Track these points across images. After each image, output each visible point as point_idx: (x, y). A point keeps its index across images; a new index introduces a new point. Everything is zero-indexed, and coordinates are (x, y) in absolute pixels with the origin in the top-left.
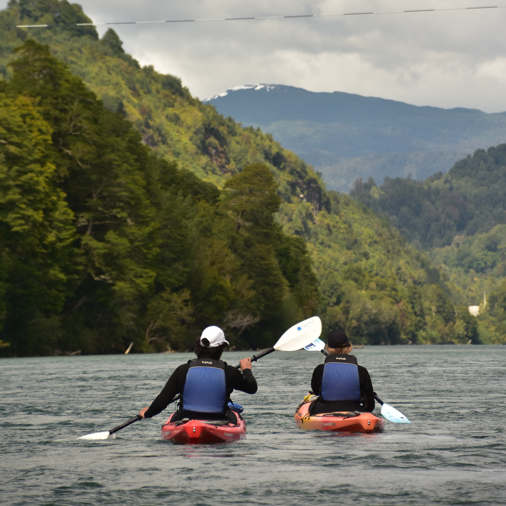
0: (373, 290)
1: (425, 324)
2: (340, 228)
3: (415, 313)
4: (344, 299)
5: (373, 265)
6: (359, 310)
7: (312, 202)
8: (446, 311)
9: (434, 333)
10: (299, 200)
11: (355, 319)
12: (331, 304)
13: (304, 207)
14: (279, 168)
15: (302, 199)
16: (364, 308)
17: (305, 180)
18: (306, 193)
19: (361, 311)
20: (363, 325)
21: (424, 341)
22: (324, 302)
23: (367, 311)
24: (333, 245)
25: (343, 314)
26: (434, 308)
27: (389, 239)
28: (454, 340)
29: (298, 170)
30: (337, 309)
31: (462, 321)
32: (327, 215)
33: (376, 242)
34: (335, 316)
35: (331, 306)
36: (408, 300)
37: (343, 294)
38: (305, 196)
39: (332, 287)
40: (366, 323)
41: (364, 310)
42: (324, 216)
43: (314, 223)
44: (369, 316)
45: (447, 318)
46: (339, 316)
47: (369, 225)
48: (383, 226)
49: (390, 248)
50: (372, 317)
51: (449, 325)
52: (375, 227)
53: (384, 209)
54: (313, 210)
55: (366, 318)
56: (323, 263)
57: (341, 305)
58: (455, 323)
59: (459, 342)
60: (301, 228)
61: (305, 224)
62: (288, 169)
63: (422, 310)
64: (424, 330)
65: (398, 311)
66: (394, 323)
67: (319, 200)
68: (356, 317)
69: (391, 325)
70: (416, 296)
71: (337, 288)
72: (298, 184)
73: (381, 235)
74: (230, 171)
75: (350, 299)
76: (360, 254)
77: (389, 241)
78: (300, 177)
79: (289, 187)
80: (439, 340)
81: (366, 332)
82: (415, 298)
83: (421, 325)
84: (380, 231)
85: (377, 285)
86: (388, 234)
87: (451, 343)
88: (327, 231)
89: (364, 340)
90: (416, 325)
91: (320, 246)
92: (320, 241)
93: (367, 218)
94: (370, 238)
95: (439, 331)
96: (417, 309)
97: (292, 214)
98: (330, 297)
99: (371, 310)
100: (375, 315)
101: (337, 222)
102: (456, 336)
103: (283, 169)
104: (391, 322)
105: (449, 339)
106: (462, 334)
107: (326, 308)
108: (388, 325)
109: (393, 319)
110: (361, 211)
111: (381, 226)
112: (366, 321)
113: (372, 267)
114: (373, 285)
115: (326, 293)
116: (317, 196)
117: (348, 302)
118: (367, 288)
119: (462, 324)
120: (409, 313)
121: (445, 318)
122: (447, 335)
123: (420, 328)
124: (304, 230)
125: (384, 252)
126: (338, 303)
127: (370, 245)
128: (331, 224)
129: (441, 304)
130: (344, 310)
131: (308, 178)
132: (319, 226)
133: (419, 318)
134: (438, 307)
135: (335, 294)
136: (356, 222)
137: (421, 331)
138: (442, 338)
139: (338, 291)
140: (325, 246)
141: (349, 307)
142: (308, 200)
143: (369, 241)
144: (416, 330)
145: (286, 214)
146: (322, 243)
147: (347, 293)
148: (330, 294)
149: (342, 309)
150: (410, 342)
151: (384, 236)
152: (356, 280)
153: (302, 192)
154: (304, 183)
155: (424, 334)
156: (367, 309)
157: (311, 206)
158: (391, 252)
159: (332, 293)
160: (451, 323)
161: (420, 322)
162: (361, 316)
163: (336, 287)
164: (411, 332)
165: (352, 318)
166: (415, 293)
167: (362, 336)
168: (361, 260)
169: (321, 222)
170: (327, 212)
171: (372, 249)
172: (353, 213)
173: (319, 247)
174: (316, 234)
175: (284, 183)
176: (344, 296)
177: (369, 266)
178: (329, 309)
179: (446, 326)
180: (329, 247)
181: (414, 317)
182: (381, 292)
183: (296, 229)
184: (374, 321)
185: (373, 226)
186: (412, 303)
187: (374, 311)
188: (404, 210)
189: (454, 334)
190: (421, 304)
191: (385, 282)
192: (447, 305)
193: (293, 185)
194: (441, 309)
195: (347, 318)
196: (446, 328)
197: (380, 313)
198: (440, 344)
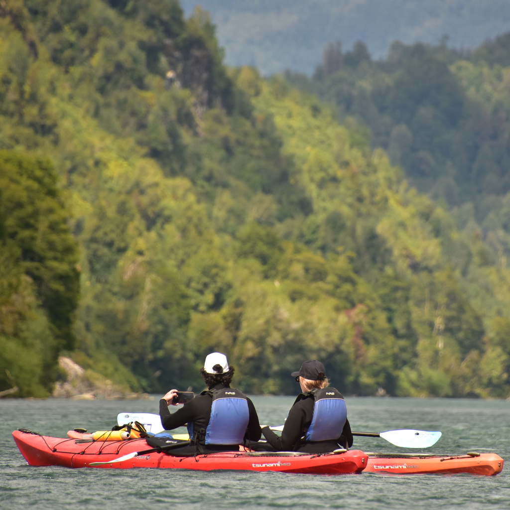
0: (296, 279)
1: (416, 355)
2: (252, 146)
3: (395, 332)
4: (231, 296)
5: (318, 227)
6: (261, 321)
7: (192, 89)
8: (465, 326)
9: (436, 375)
10: (164, 83)
11: (253, 340)
12: (202, 308)
13: (174, 98)
14: (122, 12)
15: (171, 81)
16: (274, 317)
17: (179, 40)
18: (180, 68)
19: (267, 322)
20: (269, 353)
21: (412, 391)
22: (184, 303)
23: (280, 325)
24: (233, 181)
25: (227, 329)
26: (439, 322)
27: (365, 174)
28: (478, 391)
29: (165, 17)
30: (216, 317)
31: (499, 350)
32: (225, 119)
33: (335, 180)
34: (209, 334)
35: (202, 312)
36: (379, 302)
37: (229, 286)
38: (178, 76)
39: (205, 272)
40: (276, 350)
41: (273, 321)
42: (217, 120)
43: (196, 134)
44: (284, 336)
45: (467, 343)
46: (216, 334)
47: (322, 142)
48: (352, 146)
49: (365, 192)
50: (291, 337)
51: (468, 358)
52: (336, 146)
53: (382, 109)
54: (195, 105)
55: (275, 338)
56: (195, 220)
57: (224, 310)
58: (482, 352)
59: (491, 394)
60: (164, 144)
61: (173, 135)
62: (142, 15)
63: (408, 326)
64: (413, 366)
65: (349, 327)
66: (338, 350)
67: (209, 85)
68: (256, 337)
69: (331, 355)
70: (399, 294)
71: (217, 275)
72: (163, 48)
73: (346, 164)
74: (11, 13)
75: (244, 299)
76: (292, 203)
77: (362, 179)
78: (169, 33)
79: (142, 56)
80: (447, 390)
81: (276, 368)
82: (395, 300)
83: (405, 356)
84: (347, 156)
85: (307, 270)
86: (362, 162)
87: (472, 396)
88: (222, 153)
89: (271, 384)
90: (395, 357)
91: (205, 184)
92: (205, 173)
93: (318, 128)
94: (322, 169)
95: (447, 371)
96: (399, 324)
97: (148, 113)
98: (201, 292)
99: (288, 322)
100: (297, 333)
101: (246, 134)
102: (485, 381)
103: (131, 15)
104: (331, 349)
105: (467, 389)
106: (499, 377)
107: (188, 314)
108: (323, 354)
109: (337, 341)
110: (307, 111)
111: (347, 146)
112: (276, 344)
113: (314, 232)
114: (297, 269)
115: (193, 285)
116: (205, 76)
117: (238, 304)
118: (286, 276)
119: (499, 356)
120: (381, 331)
121: (461, 343)
122: (464, 378)
123: (405, 363)
124: (170, 147)
125: (349, 200)
126: (217, 304)
127: (321, 185)
128: (233, 137)
129: (453, 313)
130: (229, 320)
131: (184, 35)
132: (206, 141)
133: (402, 343)
134: (448, 320)
135: (212, 286)
136: (294, 134)
137: (406, 369)
138: (453, 385)
139: (218, 279)
140: (216, 185)
141: (241, 314)
142: (186, 85)
143: (319, 176)
144: (397, 367)
145: (133, 113)
146: (209, 178)
147: (237, 284)
148: (200, 287)
149: (224, 318)
150: (381, 391)
151: (354, 166)
152: (264, 259)
153: (173, 66)
154: (177, 48)
155: (413, 375)
156: (280, 321)
157: (190, 98)
158: (367, 202)
159: (206, 285)
160: (474, 354)
161: (403, 350)
162: (268, 333)
163: (214, 271)
164: (384, 370)
165: (247, 339)
166: (396, 289)
167: (266, 376)
168: (292, 217)
169: (212, 132)
170: (224, 111)
171: (324, 193)
172: (290, 115)
173: (202, 187)
174: (198, 157)
175: (132, 46)
176: (230, 292)
177: (309, 228)
178: (195, 317)
179: (463, 359)
180: (225, 186)
181: (389, 340)
182: (314, 285)
183: (154, 145)
184: (294, 346)
185: (330, 145)
186: (389, 310)
187: (296, 325)
188: (426, 112)
189: (480, 378)
190: (408, 313)
191: (322, 265)
192: (467, 317)
193: (152, 52)
194: (455, 325)
195: (235, 339)
196: (464, 364)
197: (307, 328)
198: (447, 396)
